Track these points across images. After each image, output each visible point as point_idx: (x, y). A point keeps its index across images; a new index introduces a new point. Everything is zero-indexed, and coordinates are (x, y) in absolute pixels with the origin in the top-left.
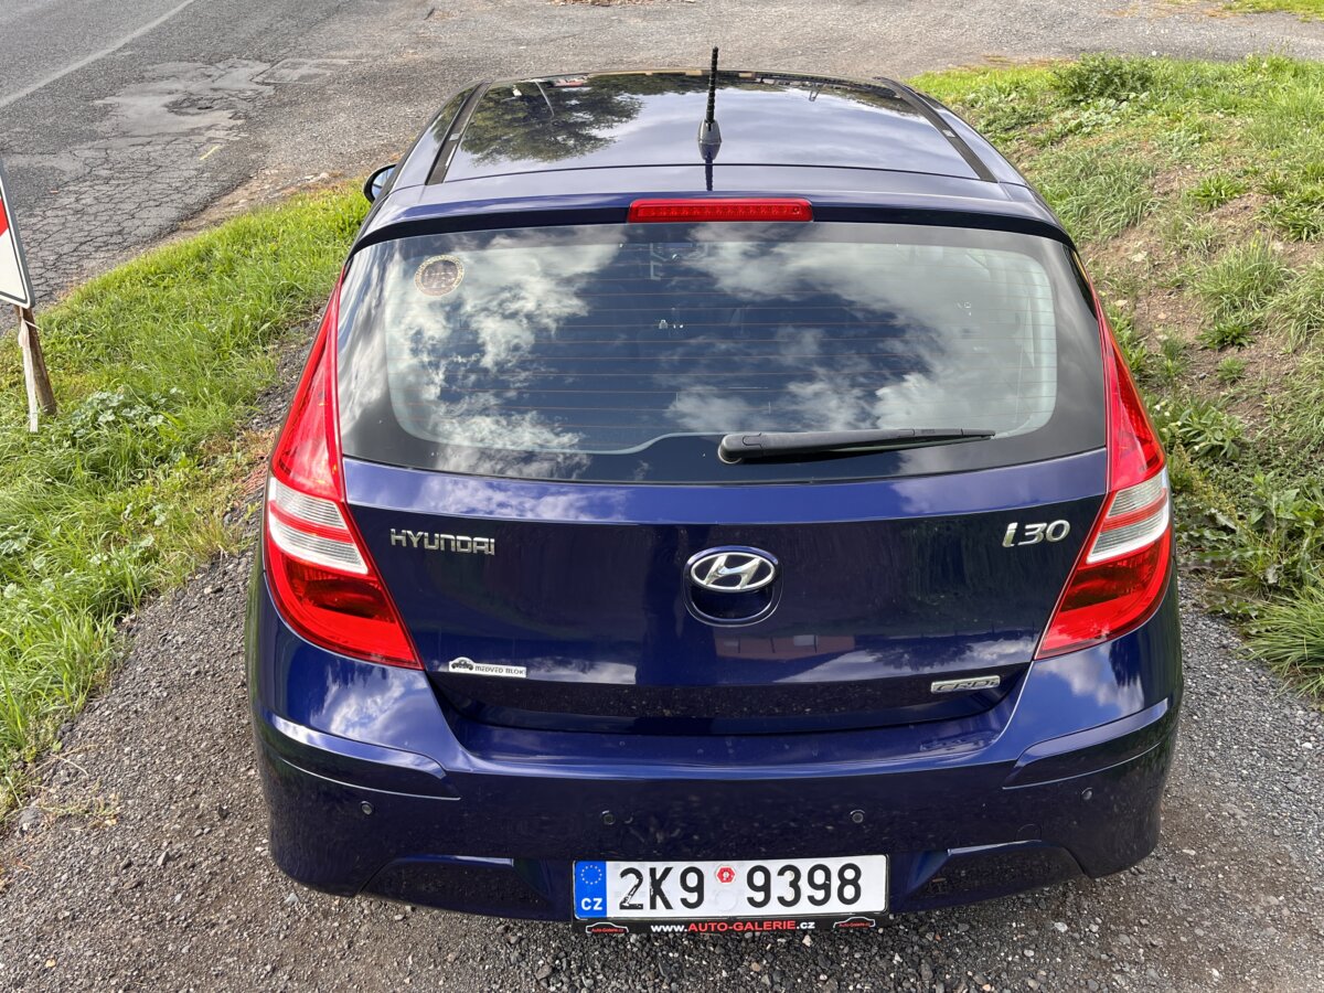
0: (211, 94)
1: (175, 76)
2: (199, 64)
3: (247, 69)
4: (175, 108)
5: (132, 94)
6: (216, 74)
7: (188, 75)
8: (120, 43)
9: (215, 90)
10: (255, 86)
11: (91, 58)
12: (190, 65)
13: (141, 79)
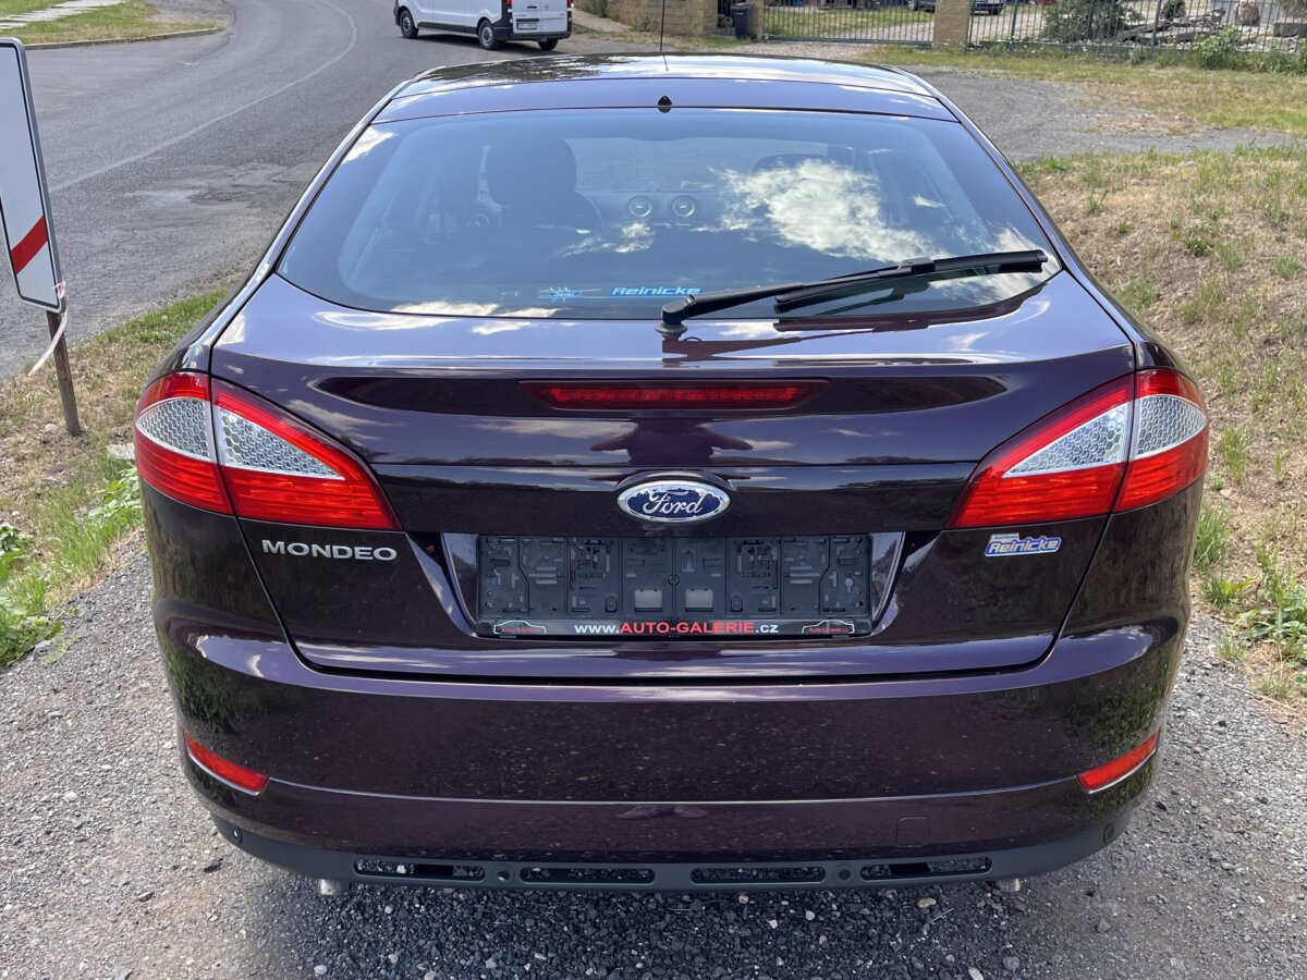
0: (232, 190)
1: (198, 175)
2: (222, 167)
3: (266, 172)
4: (196, 199)
5: (160, 189)
6: (237, 175)
7: (212, 175)
8: (153, 150)
9: (236, 186)
10: (273, 184)
11: (124, 162)
12: (215, 167)
13: (168, 178)
